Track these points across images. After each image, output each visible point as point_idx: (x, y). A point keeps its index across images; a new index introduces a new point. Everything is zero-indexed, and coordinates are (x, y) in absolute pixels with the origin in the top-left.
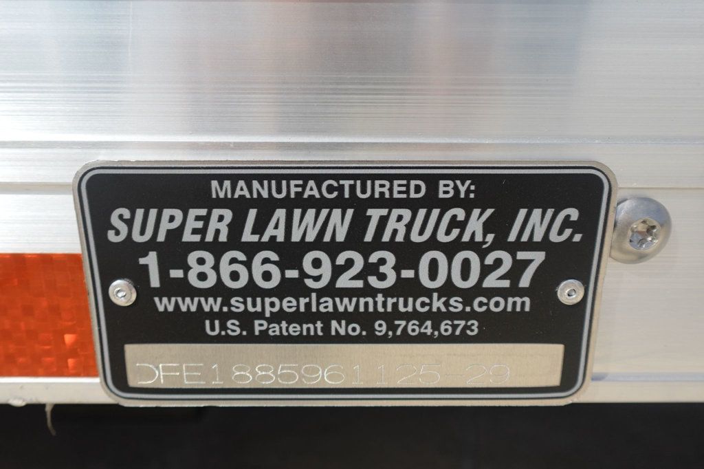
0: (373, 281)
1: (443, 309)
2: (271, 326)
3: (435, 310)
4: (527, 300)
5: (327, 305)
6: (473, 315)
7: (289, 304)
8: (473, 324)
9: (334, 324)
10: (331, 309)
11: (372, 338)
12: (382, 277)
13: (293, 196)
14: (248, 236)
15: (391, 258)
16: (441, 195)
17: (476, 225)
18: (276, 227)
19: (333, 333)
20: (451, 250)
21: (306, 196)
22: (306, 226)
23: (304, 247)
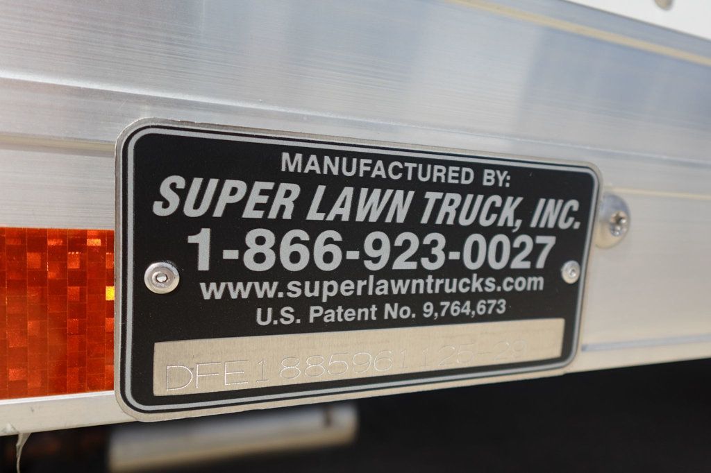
0: (425, 262)
1: (480, 290)
2: (327, 312)
3: (473, 290)
4: (541, 279)
5: (383, 287)
6: (502, 294)
7: (346, 288)
8: (502, 303)
9: (388, 306)
10: (385, 292)
11: (420, 321)
12: (433, 259)
13: (361, 175)
14: (313, 215)
15: (441, 239)
16: (485, 183)
17: (508, 212)
18: (342, 206)
19: (386, 317)
20: (489, 233)
21: (373, 176)
22: (371, 206)
23: (368, 227)
